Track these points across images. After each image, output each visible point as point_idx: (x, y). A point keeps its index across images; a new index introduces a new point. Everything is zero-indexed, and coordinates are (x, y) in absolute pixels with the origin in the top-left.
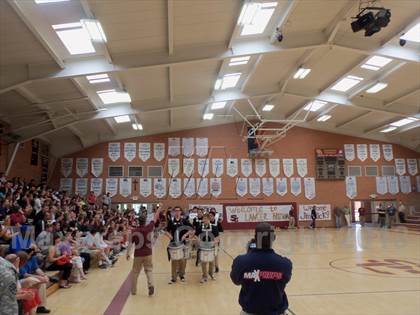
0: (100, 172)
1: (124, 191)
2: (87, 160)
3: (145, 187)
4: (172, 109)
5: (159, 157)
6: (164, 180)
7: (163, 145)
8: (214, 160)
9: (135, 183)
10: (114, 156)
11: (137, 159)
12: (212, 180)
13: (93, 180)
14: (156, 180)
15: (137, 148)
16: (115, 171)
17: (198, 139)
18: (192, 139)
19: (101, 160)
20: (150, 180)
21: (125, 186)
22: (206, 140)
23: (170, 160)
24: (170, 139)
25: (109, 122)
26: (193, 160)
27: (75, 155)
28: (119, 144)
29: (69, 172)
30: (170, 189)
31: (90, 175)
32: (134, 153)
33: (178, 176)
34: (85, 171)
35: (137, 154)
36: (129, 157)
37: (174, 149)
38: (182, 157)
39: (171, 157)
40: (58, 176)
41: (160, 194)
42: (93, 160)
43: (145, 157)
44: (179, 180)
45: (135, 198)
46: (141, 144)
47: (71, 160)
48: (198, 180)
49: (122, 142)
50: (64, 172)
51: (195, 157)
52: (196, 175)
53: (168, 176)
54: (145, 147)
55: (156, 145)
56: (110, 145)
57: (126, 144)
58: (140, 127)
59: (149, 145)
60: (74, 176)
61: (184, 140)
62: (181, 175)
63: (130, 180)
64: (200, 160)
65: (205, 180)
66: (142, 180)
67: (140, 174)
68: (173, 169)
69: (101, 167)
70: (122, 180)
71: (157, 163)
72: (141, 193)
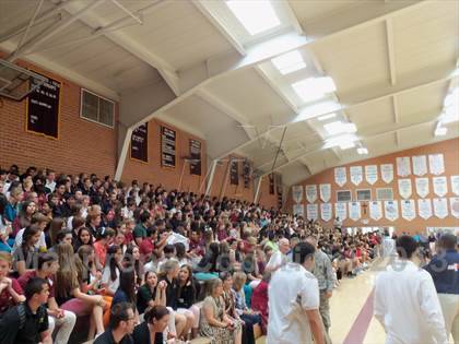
0: (329, 197)
1: (354, 214)
2: (315, 187)
3: (375, 210)
4: (398, 131)
5: (388, 179)
6: (395, 202)
7: (391, 166)
8: (453, 178)
9: (365, 206)
10: (341, 181)
11: (364, 183)
12: (452, 200)
13: (322, 205)
14: (386, 203)
15: (364, 171)
16: (343, 196)
17: (431, 157)
18: (424, 157)
19: (329, 186)
20: (379, 203)
21: (355, 210)
22: (440, 156)
23: (400, 181)
24: (398, 160)
25: (335, 150)
26: (426, 179)
27: (304, 183)
28: (344, 169)
29: (300, 199)
30: (403, 211)
31: (319, 201)
32: (361, 177)
33: (411, 198)
34: (315, 197)
35: (364, 177)
36: (356, 181)
37: (403, 169)
38: (413, 177)
39: (401, 178)
40: (291, 202)
41: (392, 217)
42: (321, 186)
43: (372, 180)
44: (412, 201)
45: (366, 222)
46: (367, 168)
47: (301, 187)
48: (436, 200)
49: (348, 166)
50: (295, 199)
51: (430, 176)
52: (432, 195)
53: (399, 197)
54: (371, 170)
55: (383, 166)
56: (336, 170)
57: (351, 168)
58: (365, 151)
59: (375, 167)
60: (305, 202)
61: (414, 158)
62: (415, 196)
63: (358, 204)
64: (435, 179)
65: (445, 200)
66: (371, 204)
67: (369, 198)
68: (405, 190)
69: (329, 192)
70: (350, 204)
71: (386, 185)
72: (372, 217)
